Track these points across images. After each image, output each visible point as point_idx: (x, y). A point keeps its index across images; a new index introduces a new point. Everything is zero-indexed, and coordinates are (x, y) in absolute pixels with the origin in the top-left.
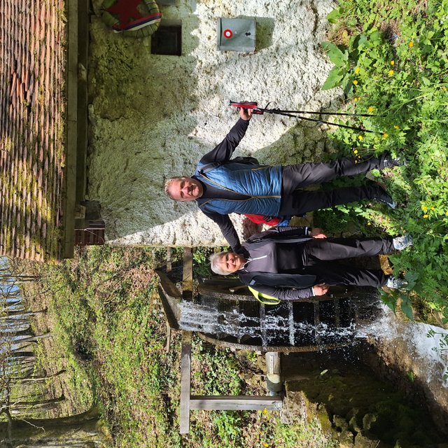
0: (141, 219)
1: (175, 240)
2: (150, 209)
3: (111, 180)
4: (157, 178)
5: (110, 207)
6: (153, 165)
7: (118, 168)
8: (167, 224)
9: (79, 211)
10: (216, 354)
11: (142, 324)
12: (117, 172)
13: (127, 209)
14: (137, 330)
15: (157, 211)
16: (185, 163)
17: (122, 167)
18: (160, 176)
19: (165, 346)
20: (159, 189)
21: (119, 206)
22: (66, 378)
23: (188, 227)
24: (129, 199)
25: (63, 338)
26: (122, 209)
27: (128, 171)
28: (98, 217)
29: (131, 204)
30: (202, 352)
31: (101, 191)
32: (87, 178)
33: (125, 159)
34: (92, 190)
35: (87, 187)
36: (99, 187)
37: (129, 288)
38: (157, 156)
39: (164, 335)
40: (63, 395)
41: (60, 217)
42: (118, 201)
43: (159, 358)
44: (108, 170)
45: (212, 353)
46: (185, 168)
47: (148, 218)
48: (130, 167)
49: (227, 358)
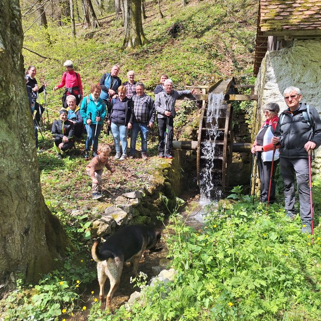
0: (281, 70)
1: (267, 89)
2: (286, 75)
3: (305, 53)
4: (304, 79)
5: (289, 53)
6: (313, 77)
7: (312, 57)
8: (277, 85)
9: (289, 38)
10: (185, 115)
11: (198, 70)
12: (310, 56)
13: (287, 62)
14: (195, 67)
15: (284, 79)
16: (312, 95)
17: (312, 59)
18: (305, 81)
19: (187, 85)
20: (298, 80)
21: (289, 58)
22: (158, 19)
23: (274, 96)
24: (293, 64)
25: (184, 15)
26: (287, 59)
27: (310, 62)
28: (284, 46)
29: (290, 64)
30: (185, 107)
31: (300, 47)
32: (307, 39)
33: (317, 60)
34: (300, 43)
35: (302, 39)
36: (302, 46)
37: (219, 60)
38: (318, 79)
39: (193, 84)
40: (147, 17)
41: (288, 28)
42: (292, 57)
43: (180, 81)
44: (312, 51)
45: (185, 113)
46: (309, 95)
47: (281, 74)
48: (313, 63)
49: (183, 121)
